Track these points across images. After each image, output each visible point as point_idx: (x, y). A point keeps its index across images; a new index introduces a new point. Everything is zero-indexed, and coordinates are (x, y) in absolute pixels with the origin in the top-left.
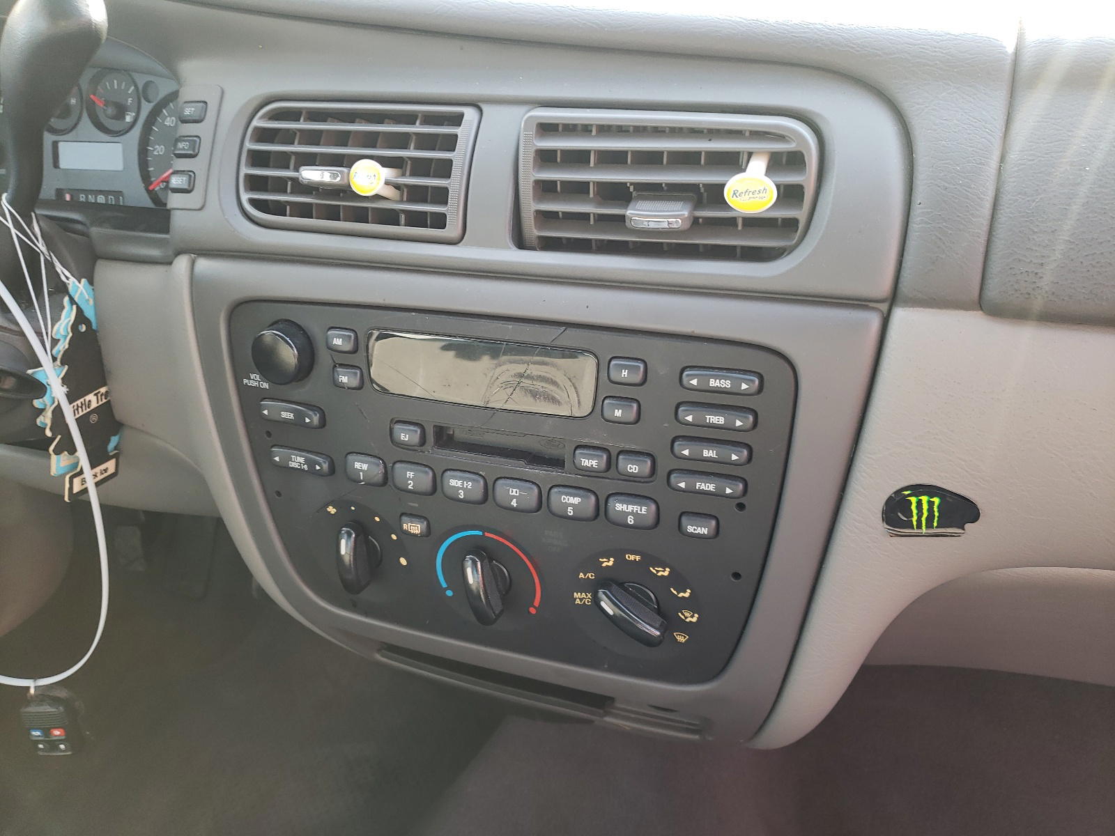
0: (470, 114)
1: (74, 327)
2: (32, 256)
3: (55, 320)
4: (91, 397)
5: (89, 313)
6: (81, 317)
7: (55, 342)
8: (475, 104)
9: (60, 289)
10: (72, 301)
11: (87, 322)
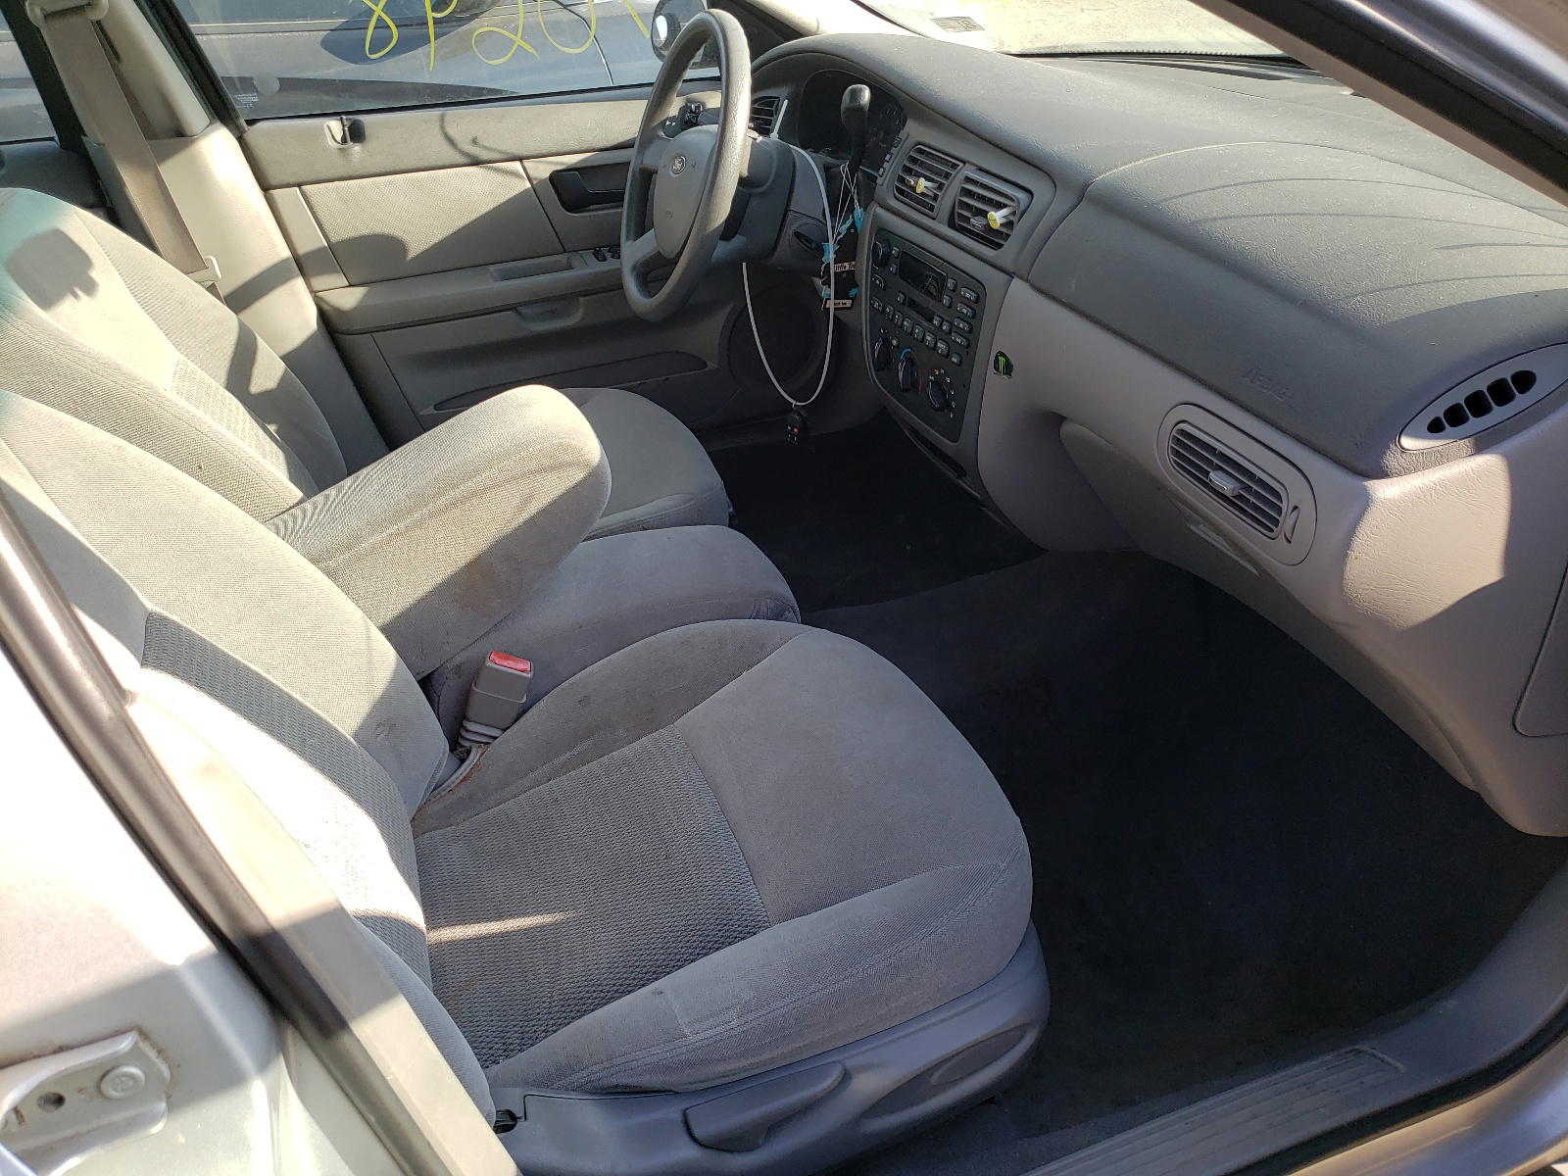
0: (961, 165)
1: (849, 229)
2: (847, 192)
3: (844, 223)
4: (846, 264)
5: (858, 225)
6: (853, 225)
7: (839, 234)
8: (964, 162)
9: (851, 210)
10: (853, 217)
11: (856, 229)
